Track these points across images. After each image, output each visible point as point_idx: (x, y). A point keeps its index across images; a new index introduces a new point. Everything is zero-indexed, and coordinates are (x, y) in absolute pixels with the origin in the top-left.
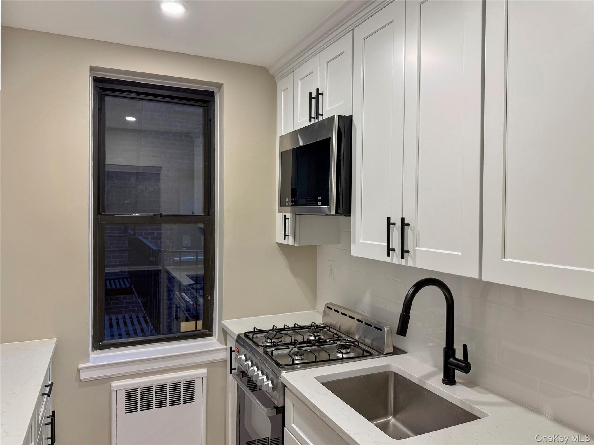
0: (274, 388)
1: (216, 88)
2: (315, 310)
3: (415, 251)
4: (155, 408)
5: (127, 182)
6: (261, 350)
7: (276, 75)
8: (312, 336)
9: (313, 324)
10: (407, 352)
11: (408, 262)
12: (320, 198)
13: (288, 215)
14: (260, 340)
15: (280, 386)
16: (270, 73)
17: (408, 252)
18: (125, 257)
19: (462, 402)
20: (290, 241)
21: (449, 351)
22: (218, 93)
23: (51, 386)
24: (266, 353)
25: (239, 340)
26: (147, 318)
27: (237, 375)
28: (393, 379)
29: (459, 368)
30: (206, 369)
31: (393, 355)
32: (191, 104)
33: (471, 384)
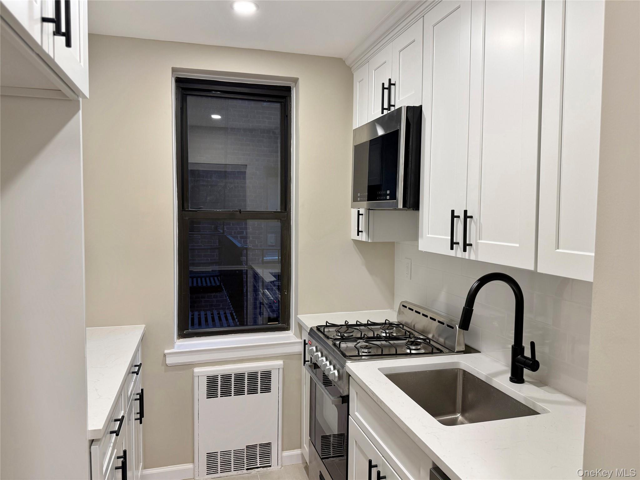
0: (340, 377)
1: (292, 83)
2: (392, 309)
3: (477, 244)
4: (234, 395)
5: (208, 179)
6: (330, 342)
7: (353, 66)
8: (384, 333)
9: (387, 321)
10: (480, 351)
11: (470, 255)
12: (388, 192)
13: (362, 211)
14: (331, 334)
15: (345, 376)
16: (346, 64)
17: (471, 245)
18: (215, 256)
19: (525, 399)
20: (363, 237)
21: (517, 349)
22: (294, 88)
23: (139, 366)
24: (335, 345)
25: (312, 334)
26: (234, 314)
27: (310, 366)
28: (462, 376)
29: (526, 366)
30: (282, 361)
31: (464, 354)
32: (268, 100)
33: (541, 383)
